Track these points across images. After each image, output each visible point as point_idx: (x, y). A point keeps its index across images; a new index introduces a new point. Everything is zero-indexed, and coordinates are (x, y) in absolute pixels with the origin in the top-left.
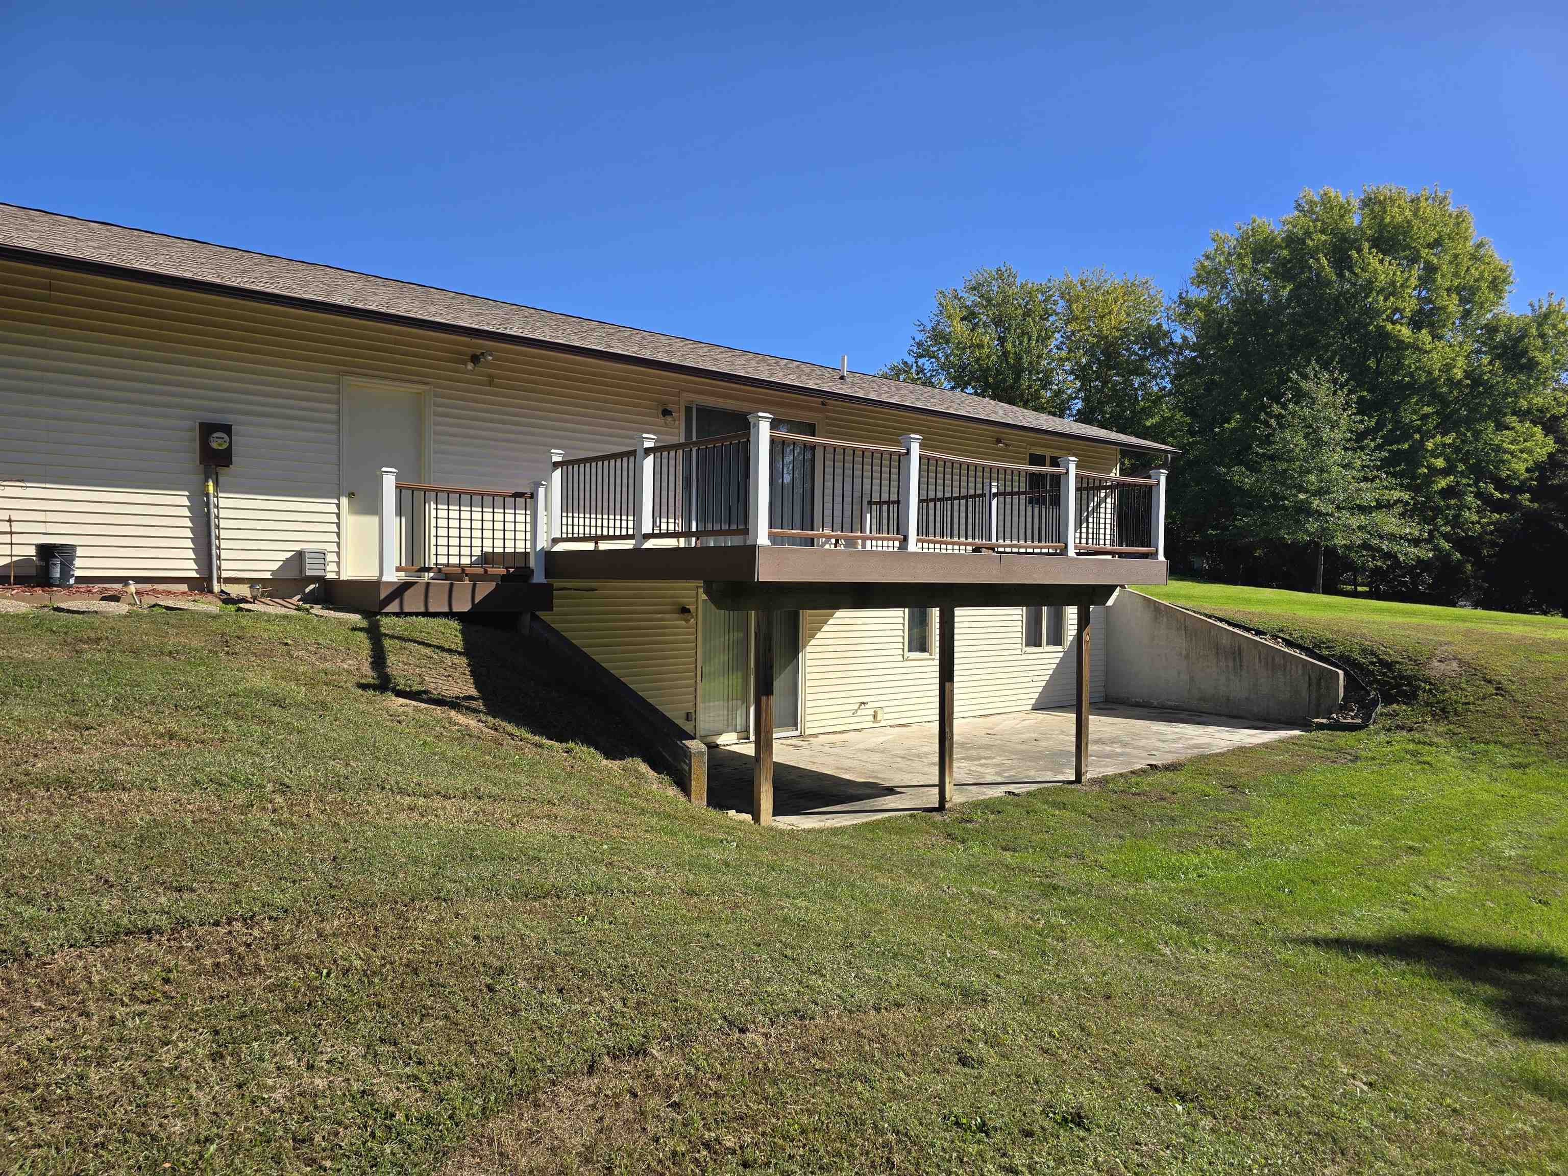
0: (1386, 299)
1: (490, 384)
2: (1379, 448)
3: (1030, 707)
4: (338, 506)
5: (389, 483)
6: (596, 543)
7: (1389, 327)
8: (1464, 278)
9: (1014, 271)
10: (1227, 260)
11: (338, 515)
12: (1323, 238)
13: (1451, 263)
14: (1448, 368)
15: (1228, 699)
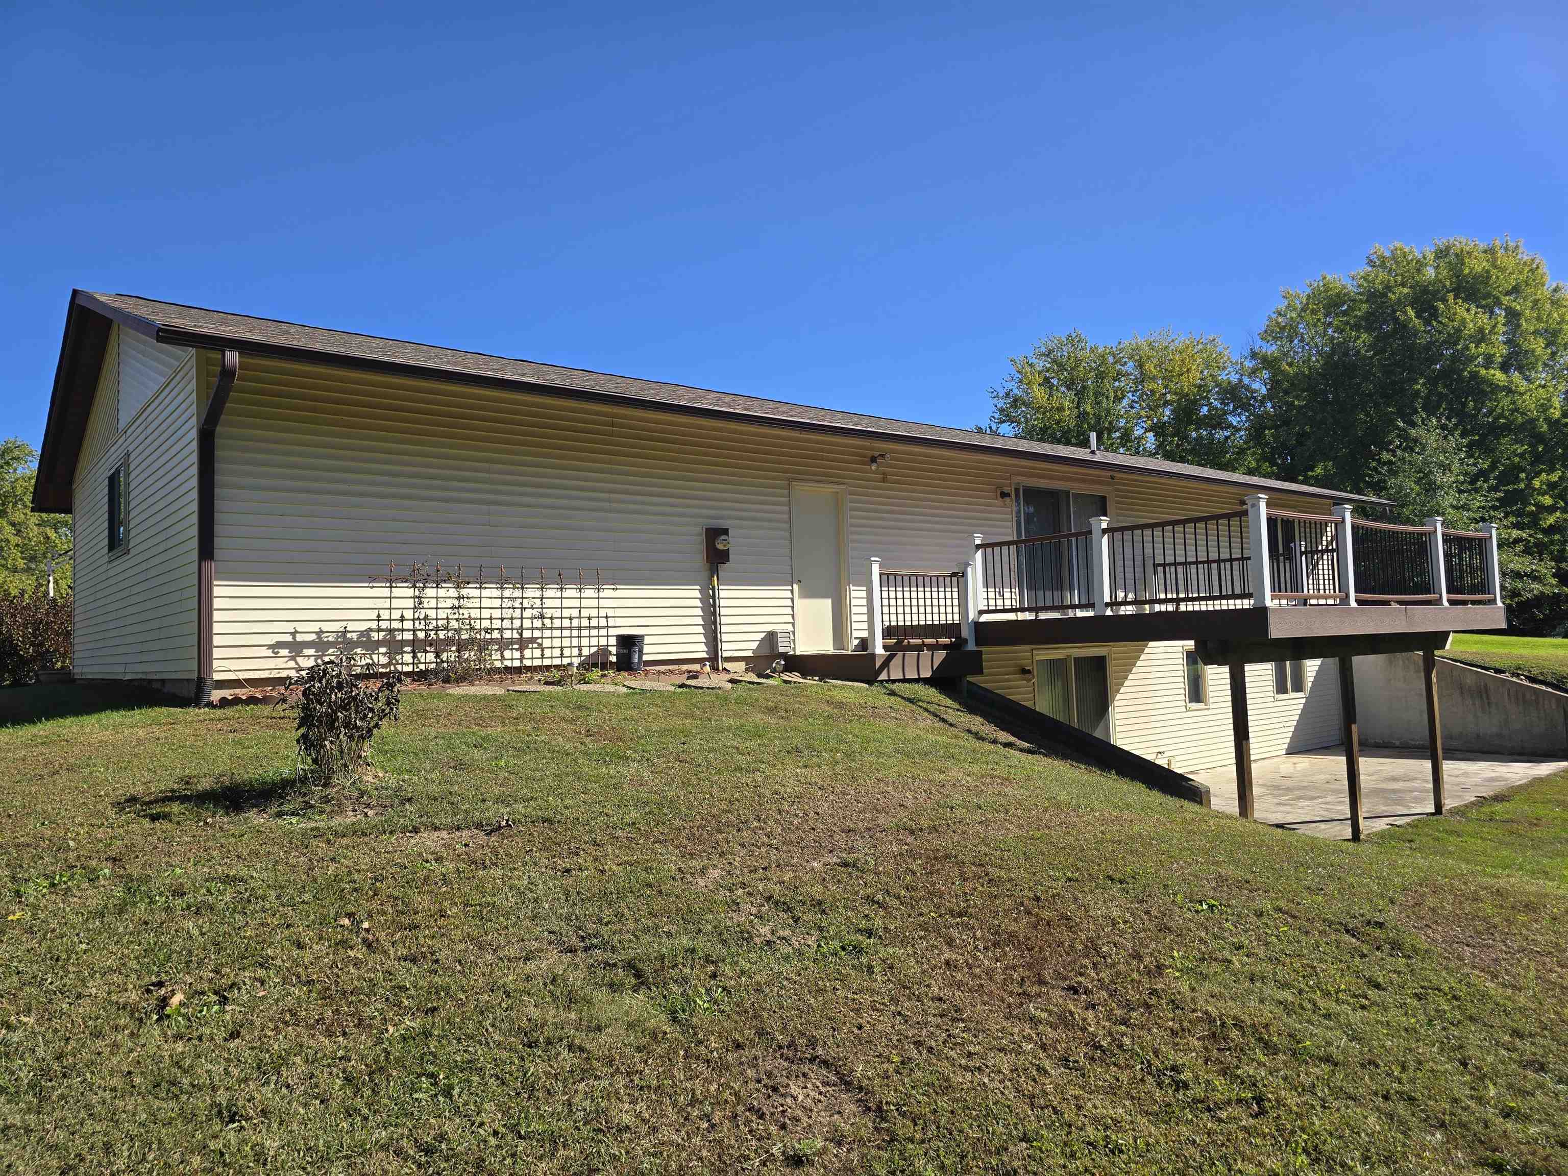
0: (1476, 347)
1: (884, 480)
2: (1494, 489)
3: (1284, 752)
4: (792, 591)
5: (876, 569)
6: (1037, 613)
7: (1483, 372)
8: (1547, 322)
9: (1083, 336)
10: (1299, 316)
11: (792, 600)
12: (1406, 290)
13: (1532, 309)
14: (1544, 408)
15: (1478, 736)
